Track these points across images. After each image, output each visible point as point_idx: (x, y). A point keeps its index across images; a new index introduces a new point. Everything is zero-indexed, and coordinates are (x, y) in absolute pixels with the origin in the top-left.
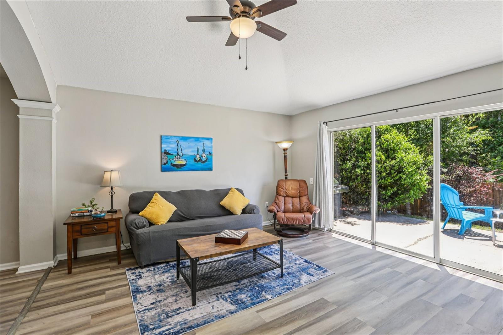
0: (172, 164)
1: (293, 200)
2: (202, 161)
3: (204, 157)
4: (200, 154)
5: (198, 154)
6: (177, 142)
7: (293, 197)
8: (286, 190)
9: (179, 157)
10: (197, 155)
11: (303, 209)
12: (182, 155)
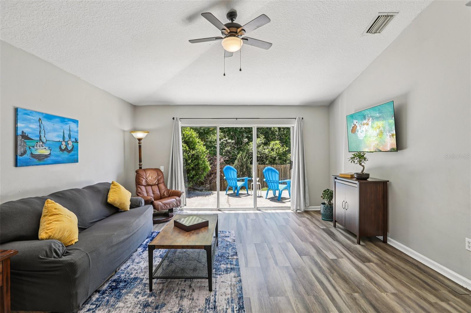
0: (32, 154)
1: (153, 188)
2: (68, 150)
3: (70, 145)
4: (66, 140)
5: (64, 140)
6: (39, 121)
7: (153, 186)
8: (147, 179)
9: (41, 143)
10: (63, 142)
11: (164, 195)
12: (45, 141)
